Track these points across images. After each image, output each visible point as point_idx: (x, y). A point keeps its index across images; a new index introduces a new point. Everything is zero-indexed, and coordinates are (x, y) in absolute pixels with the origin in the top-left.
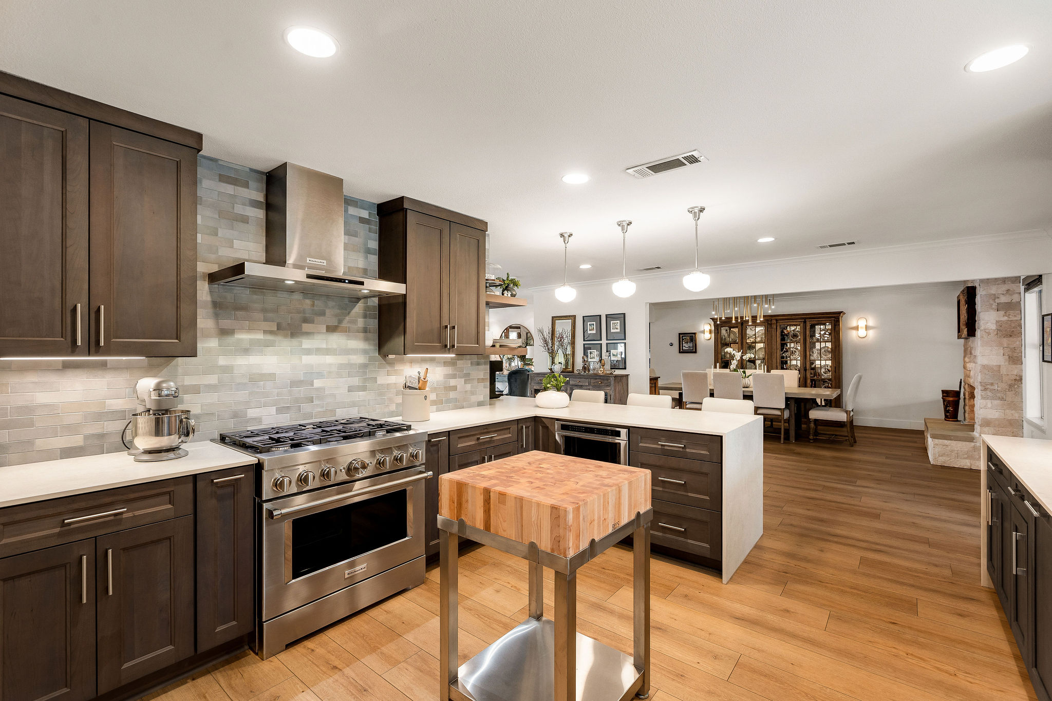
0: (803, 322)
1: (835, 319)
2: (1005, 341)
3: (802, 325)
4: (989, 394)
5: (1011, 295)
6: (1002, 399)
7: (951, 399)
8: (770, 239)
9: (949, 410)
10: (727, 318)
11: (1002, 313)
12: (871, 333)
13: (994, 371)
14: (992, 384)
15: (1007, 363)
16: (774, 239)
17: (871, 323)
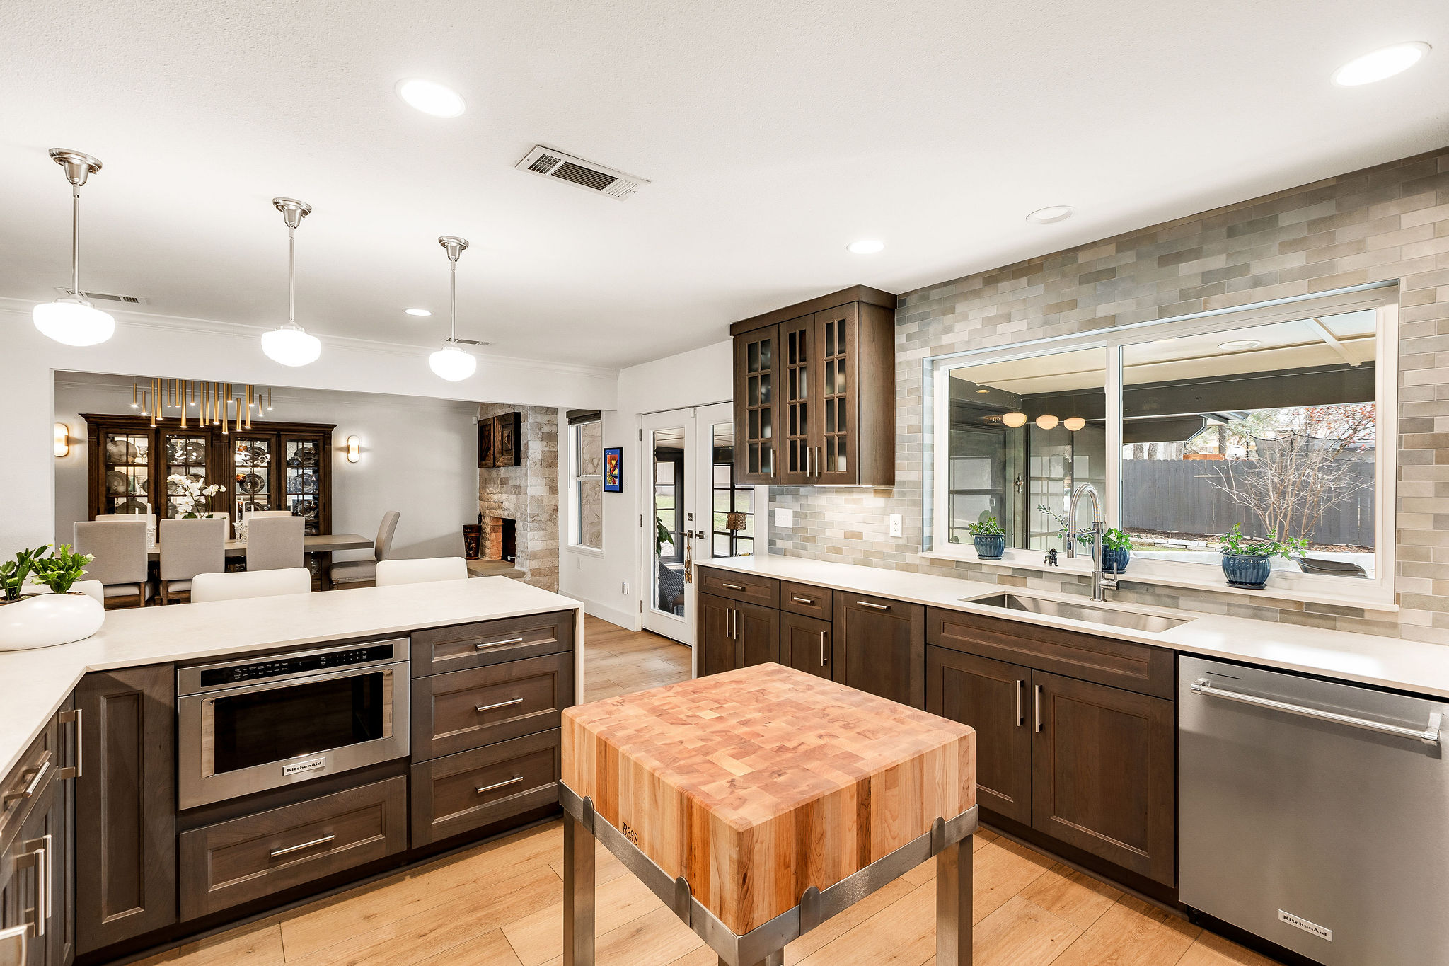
0: (275, 436)
1: (321, 435)
2: (547, 471)
3: (273, 440)
4: (536, 525)
5: (551, 426)
6: (545, 529)
7: (473, 535)
8: (424, 313)
9: (472, 547)
10: (166, 419)
11: (545, 443)
12: (364, 456)
13: (539, 501)
14: (538, 515)
15: (548, 494)
16: (430, 314)
17: (364, 444)
